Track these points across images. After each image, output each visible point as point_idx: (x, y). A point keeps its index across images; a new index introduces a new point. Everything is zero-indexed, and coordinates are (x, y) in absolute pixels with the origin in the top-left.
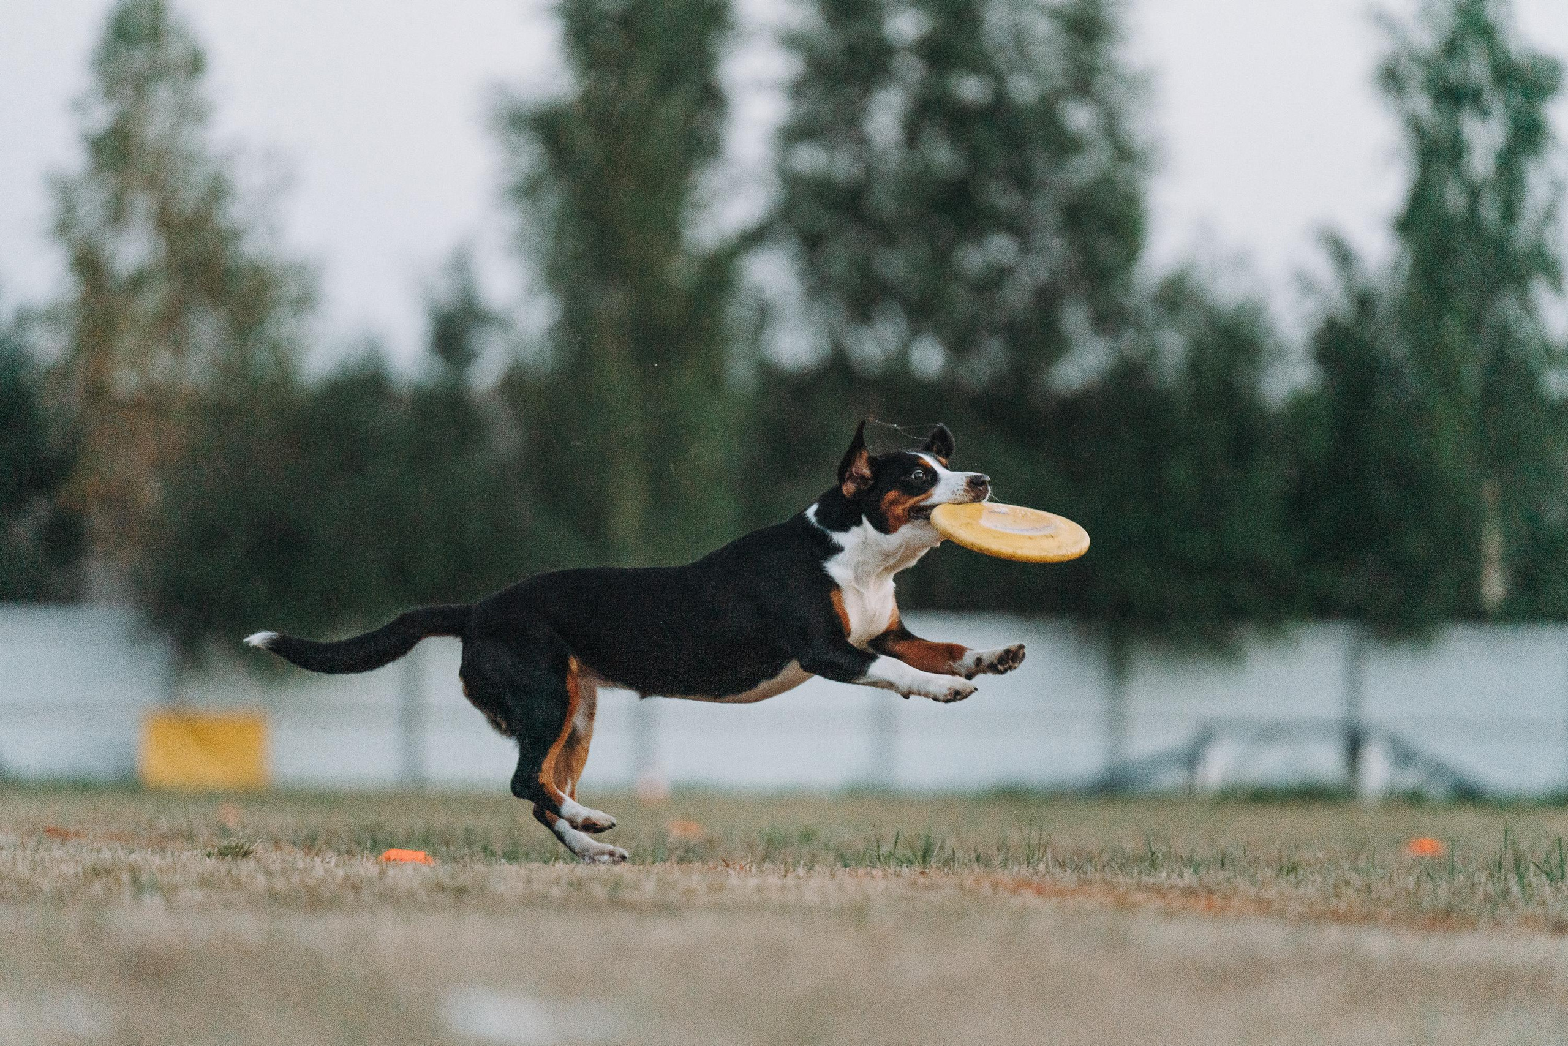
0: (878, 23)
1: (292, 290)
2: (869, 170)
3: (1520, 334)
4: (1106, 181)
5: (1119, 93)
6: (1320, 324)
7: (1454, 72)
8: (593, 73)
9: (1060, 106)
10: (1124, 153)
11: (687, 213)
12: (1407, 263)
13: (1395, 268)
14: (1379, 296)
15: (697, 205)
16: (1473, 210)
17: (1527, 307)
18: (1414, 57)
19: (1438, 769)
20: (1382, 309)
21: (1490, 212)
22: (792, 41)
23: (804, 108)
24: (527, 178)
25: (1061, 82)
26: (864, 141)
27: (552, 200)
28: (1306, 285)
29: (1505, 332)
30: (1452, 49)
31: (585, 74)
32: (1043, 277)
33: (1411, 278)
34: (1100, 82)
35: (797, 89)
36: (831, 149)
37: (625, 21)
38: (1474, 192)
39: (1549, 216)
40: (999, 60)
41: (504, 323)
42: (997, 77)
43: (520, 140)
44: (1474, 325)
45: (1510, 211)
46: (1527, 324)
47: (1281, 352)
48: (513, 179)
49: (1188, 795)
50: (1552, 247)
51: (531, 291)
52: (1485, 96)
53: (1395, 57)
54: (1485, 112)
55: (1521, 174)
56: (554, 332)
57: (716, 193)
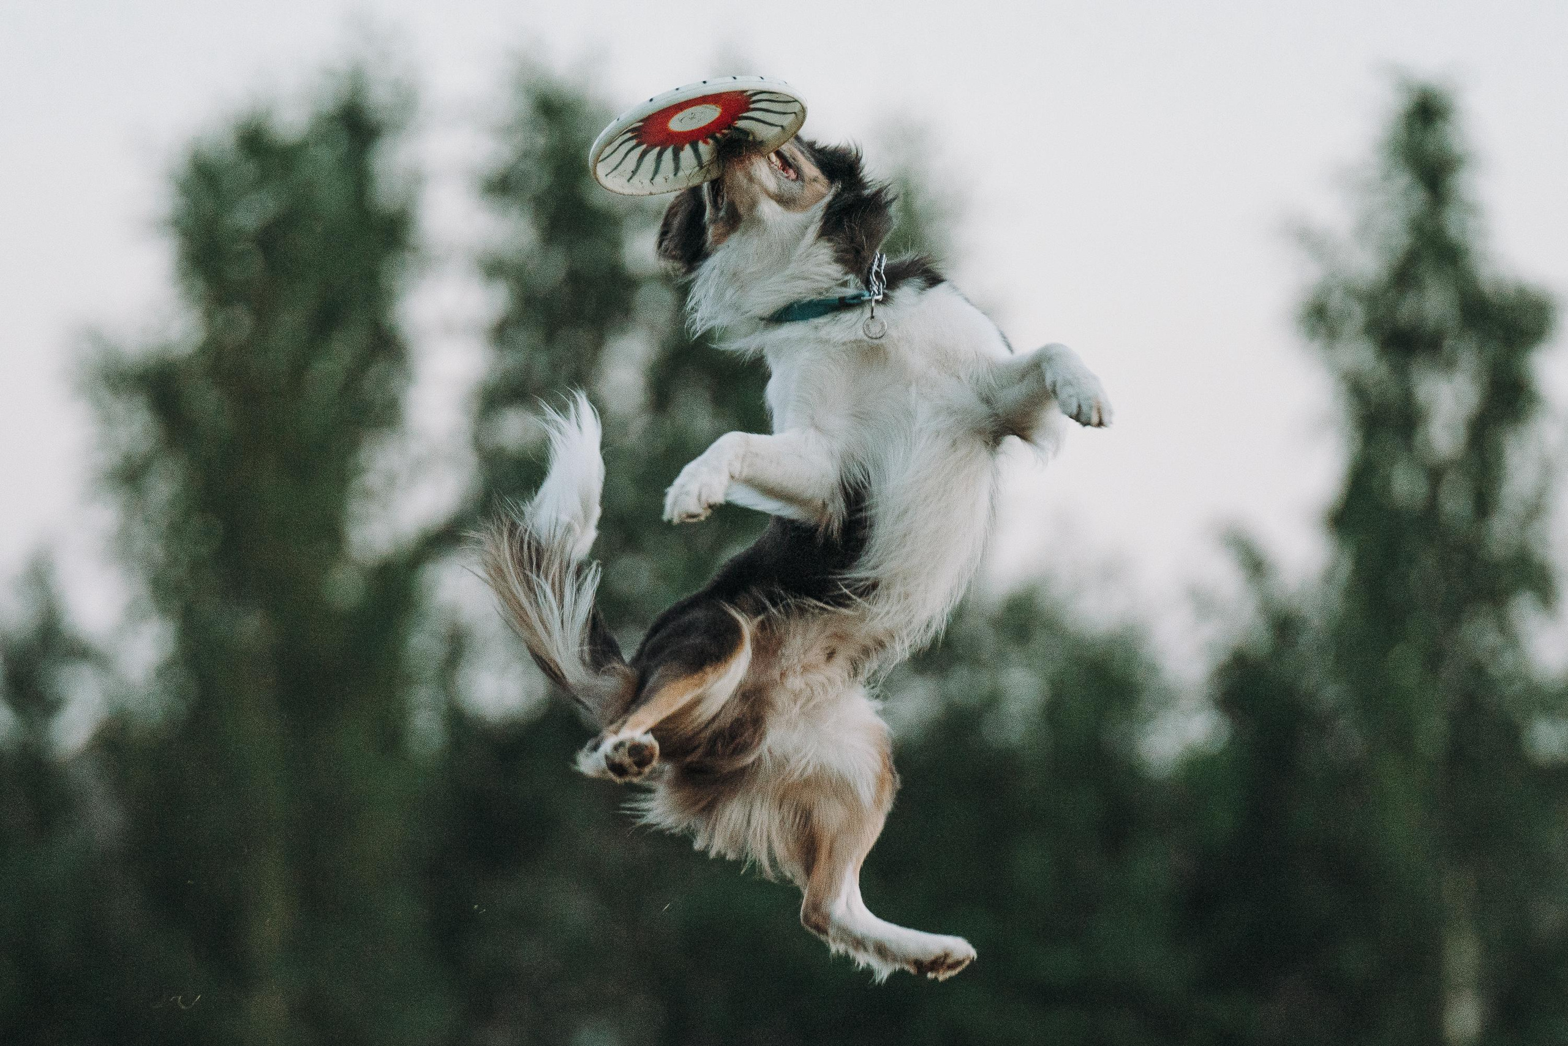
0: (616, 244)
3: (1493, 671)
6: (1224, 657)
7: (1407, 309)
11: (355, 506)
12: (1346, 568)
13: (1328, 577)
14: (1304, 621)
15: (368, 494)
17: (1511, 639)
18: (1351, 292)
20: (1306, 641)
21: (1455, 504)
23: (512, 360)
24: (127, 458)
28: (1202, 602)
29: (1478, 670)
31: (209, 315)
33: (1350, 593)
38: (1435, 475)
39: (1535, 510)
43: (119, 407)
44: (1434, 660)
46: (1508, 660)
47: (1167, 699)
48: (110, 459)
50: (1539, 552)
51: (133, 615)
52: (1448, 343)
53: (1326, 290)
54: (1449, 365)
55: (1499, 455)
56: (163, 671)
57: (391, 480)
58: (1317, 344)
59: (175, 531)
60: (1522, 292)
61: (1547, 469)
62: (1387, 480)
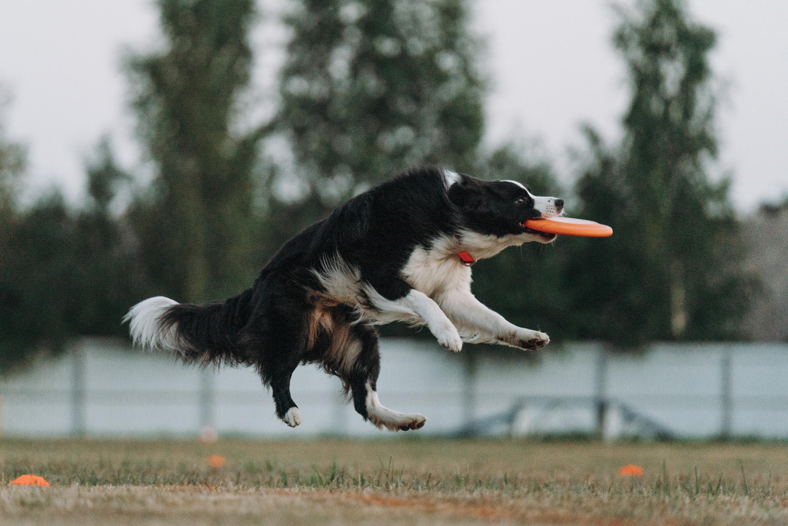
0: (336, 10)
1: (11, 159)
2: (331, 92)
3: (691, 181)
4: (462, 98)
5: (470, 49)
6: (582, 176)
7: (656, 36)
8: (178, 40)
9: (437, 55)
10: (472, 81)
12: (630, 143)
13: (624, 144)
14: (614, 161)
15: (235, 111)
16: (666, 113)
17: (697, 165)
18: (633, 28)
19: (648, 423)
20: (615, 170)
21: (676, 114)
22: (289, 21)
23: (295, 58)
24: (141, 97)
25: (437, 42)
26: (328, 77)
27: (155, 110)
28: (573, 154)
29: (684, 183)
30: (655, 23)
31: (174, 39)
32: (428, 151)
33: (633, 150)
34: (458, 43)
35: (291, 47)
36: (311, 79)
37: (196, 10)
38: (667, 103)
39: (709, 116)
40: (403, 31)
41: (128, 177)
42: (401, 39)
43: (136, 76)
44: (668, 176)
45: (687, 113)
46: (697, 177)
48: (133, 97)
49: (509, 437)
50: (710, 133)
51: (143, 160)
52: (673, 49)
53: (623, 28)
54: (672, 57)
55: (693, 93)
56: (156, 182)
57: (247, 105)
58: (620, 51)
59: (159, 126)
60: (702, 29)
61: (713, 101)
62: (648, 105)
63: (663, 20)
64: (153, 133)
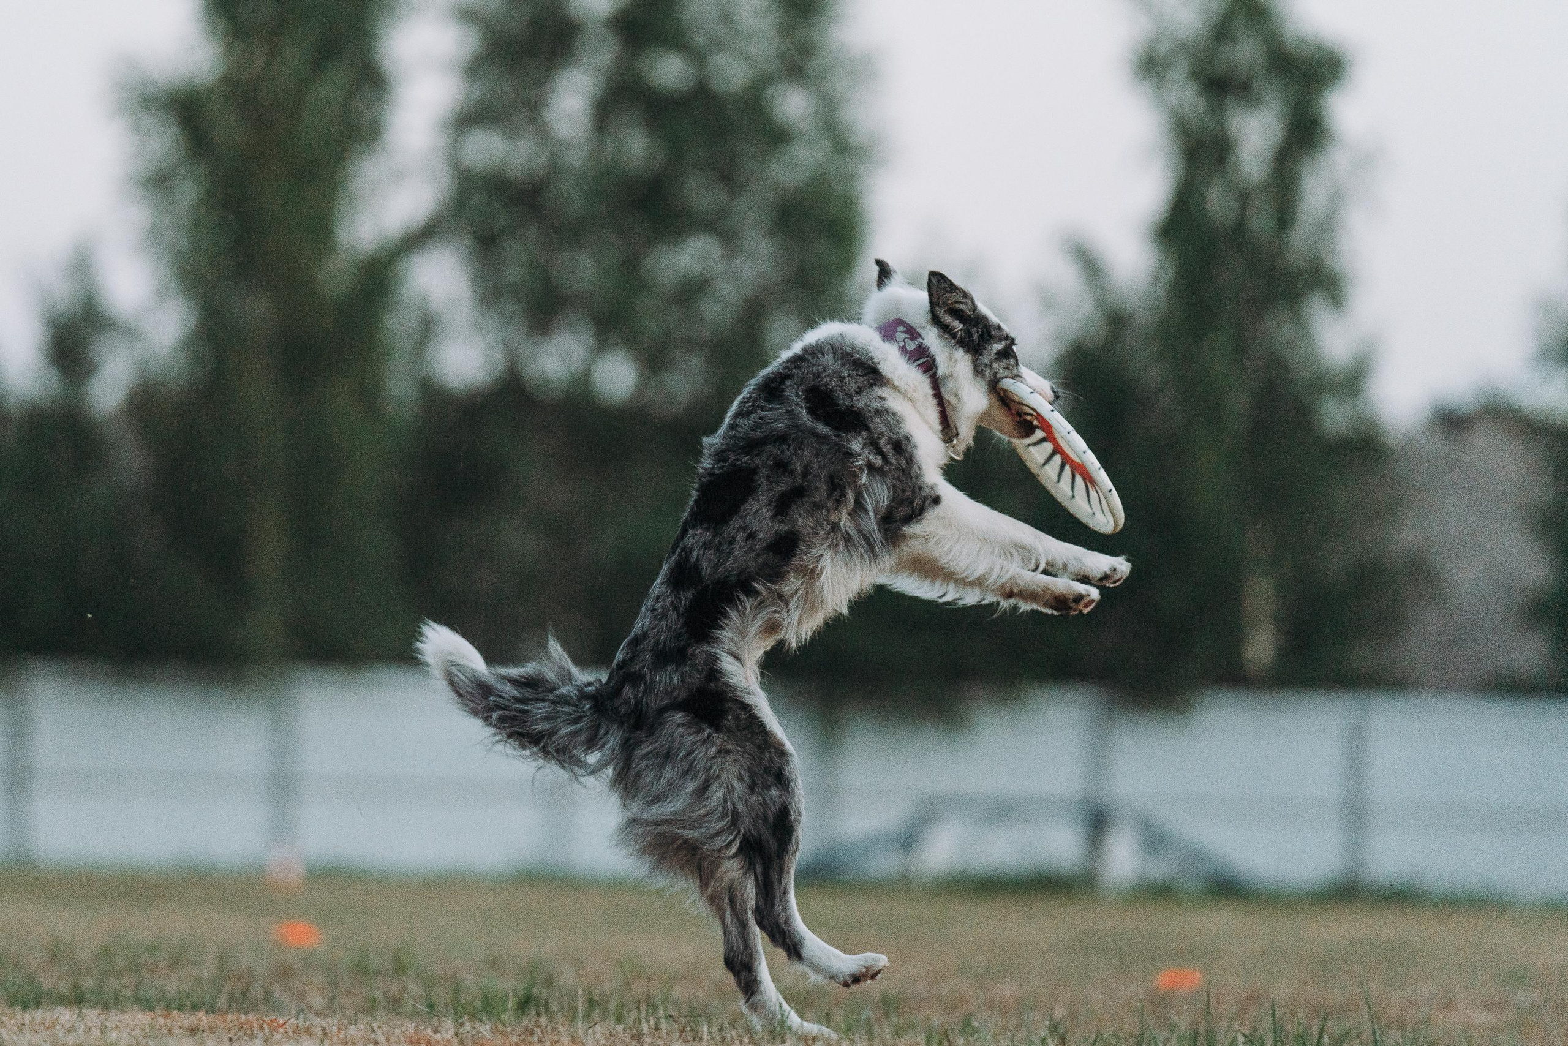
2: (553, 157)
3: (1291, 359)
4: (819, 179)
5: (839, 83)
6: (1065, 347)
7: (1223, 58)
8: (239, 48)
9: (769, 91)
10: (842, 146)
12: (1169, 275)
13: (1156, 279)
14: (1134, 317)
16: (1242, 218)
17: (1302, 325)
18: (1178, 45)
20: (1133, 334)
21: (1261, 221)
23: (478, 91)
24: (159, 166)
25: (771, 65)
26: (543, 132)
27: (187, 193)
29: (1274, 358)
30: (1221, 32)
31: (229, 47)
34: (812, 66)
35: (474, 69)
36: (509, 135)
38: (1244, 198)
39: (1328, 224)
40: (699, 40)
41: (130, 333)
42: (696, 56)
43: (149, 121)
44: (1240, 349)
45: (1284, 218)
46: (1303, 349)
48: (144, 165)
49: (903, 883)
50: (1330, 260)
51: (161, 294)
52: (1255, 86)
53: (1156, 40)
56: (189, 343)
58: (1148, 87)
59: (196, 227)
60: (1319, 48)
61: (1336, 197)
63: (1239, 27)
64: (183, 243)
